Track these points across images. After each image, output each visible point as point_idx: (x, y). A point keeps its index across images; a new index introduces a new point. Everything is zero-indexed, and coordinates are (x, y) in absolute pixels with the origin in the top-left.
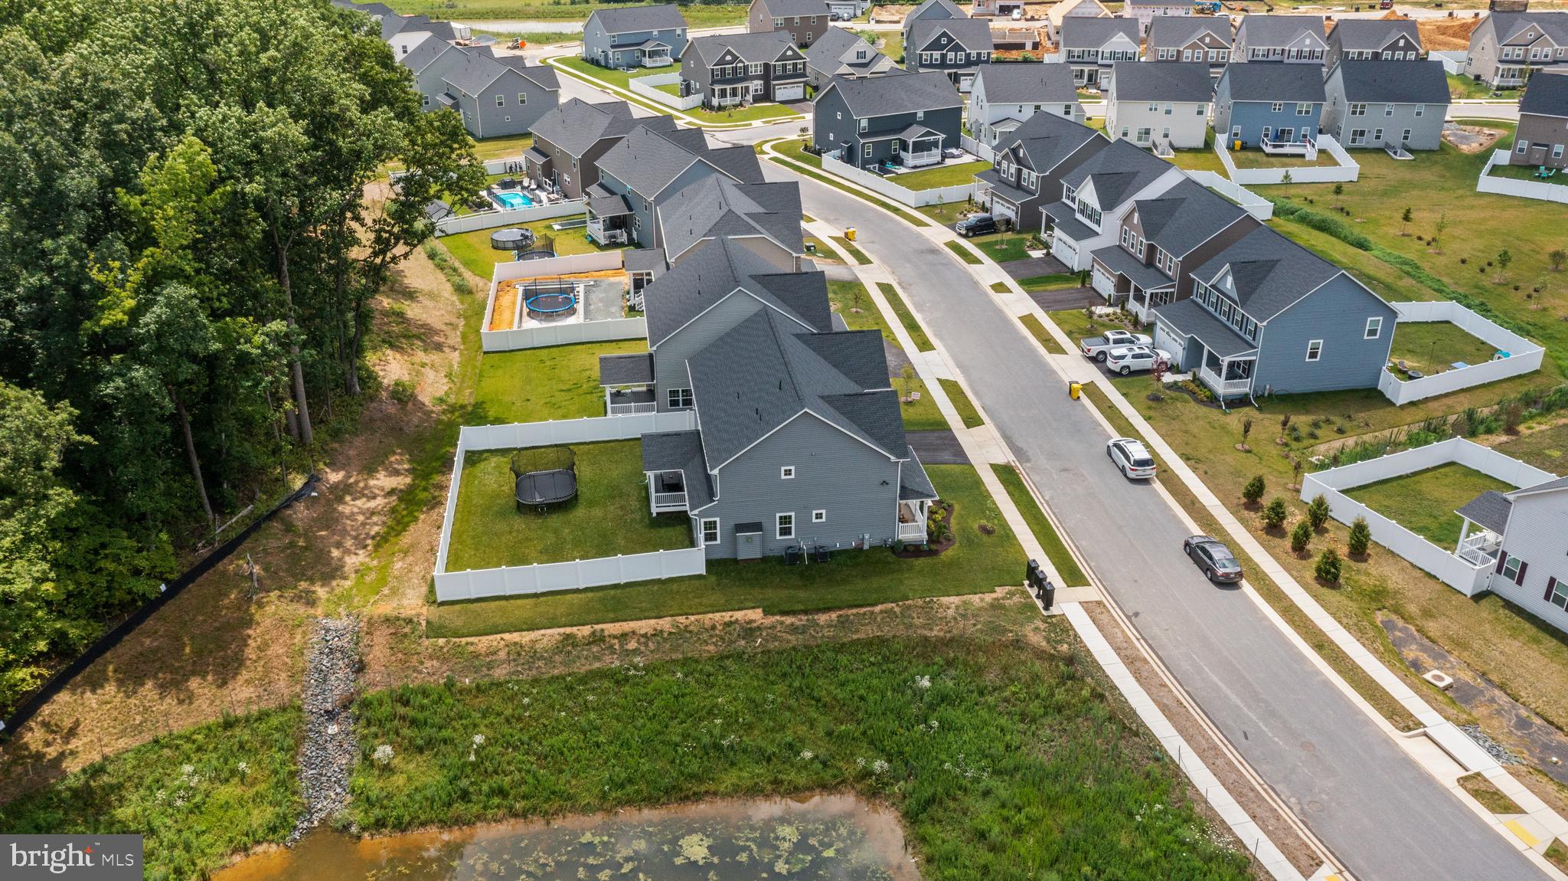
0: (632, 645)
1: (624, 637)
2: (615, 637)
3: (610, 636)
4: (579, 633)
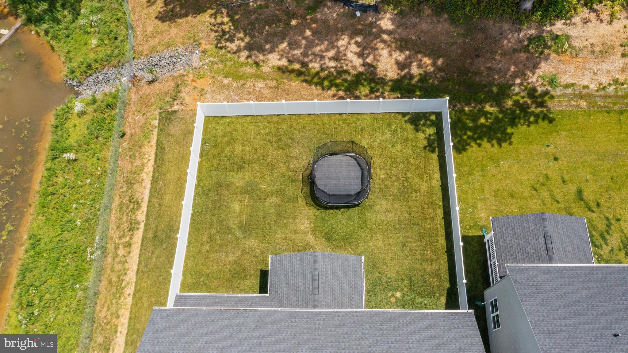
0: (121, 252)
1: (129, 245)
2: (131, 238)
3: (132, 235)
4: (140, 212)
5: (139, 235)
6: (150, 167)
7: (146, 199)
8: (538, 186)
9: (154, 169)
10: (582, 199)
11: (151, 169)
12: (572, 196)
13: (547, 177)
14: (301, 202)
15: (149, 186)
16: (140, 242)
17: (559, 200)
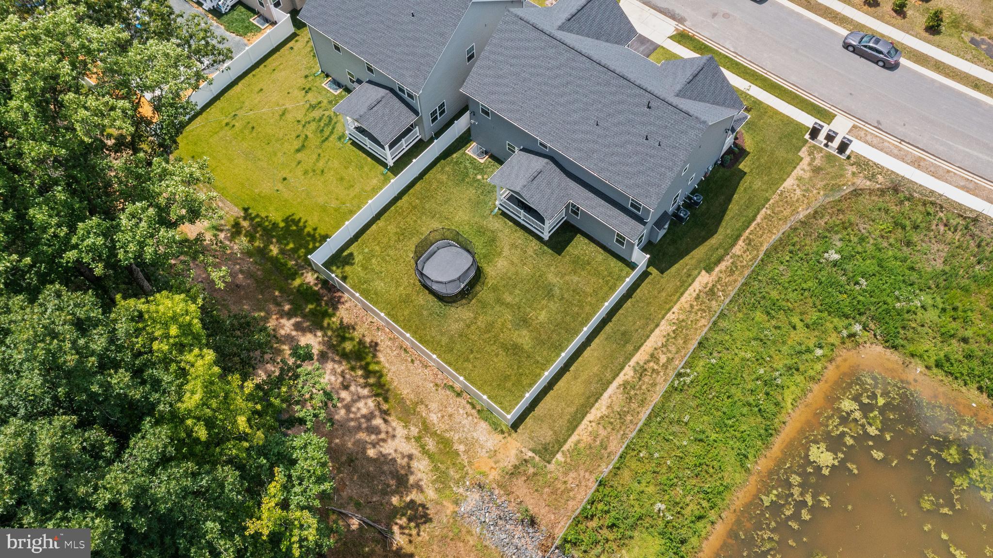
0: (663, 359)
1: (653, 357)
2: (649, 361)
3: (645, 363)
4: (627, 377)
5: (640, 357)
6: (594, 414)
7: (615, 384)
8: (318, 172)
9: (591, 408)
10: (303, 146)
11: (593, 410)
12: (307, 152)
13: (306, 173)
14: (490, 282)
15: (606, 395)
16: (642, 349)
17: (317, 155)
